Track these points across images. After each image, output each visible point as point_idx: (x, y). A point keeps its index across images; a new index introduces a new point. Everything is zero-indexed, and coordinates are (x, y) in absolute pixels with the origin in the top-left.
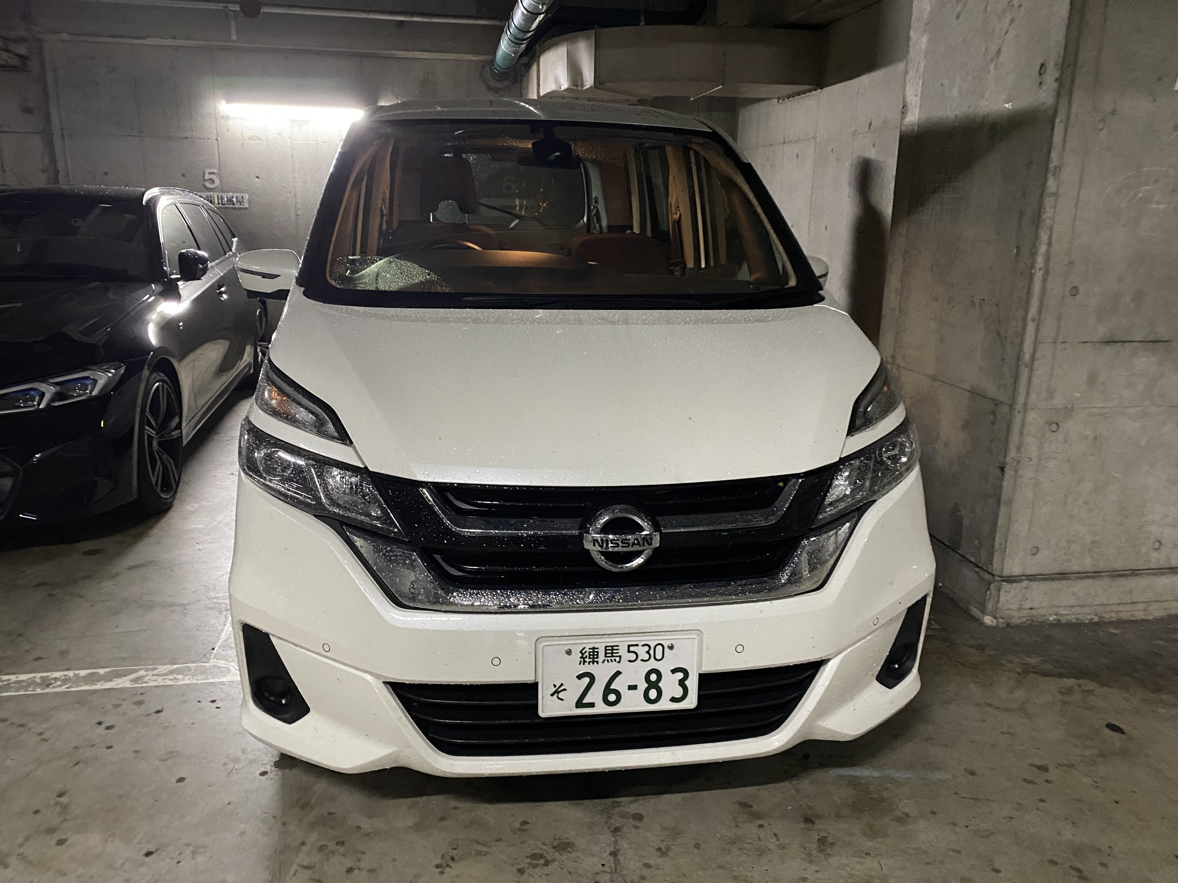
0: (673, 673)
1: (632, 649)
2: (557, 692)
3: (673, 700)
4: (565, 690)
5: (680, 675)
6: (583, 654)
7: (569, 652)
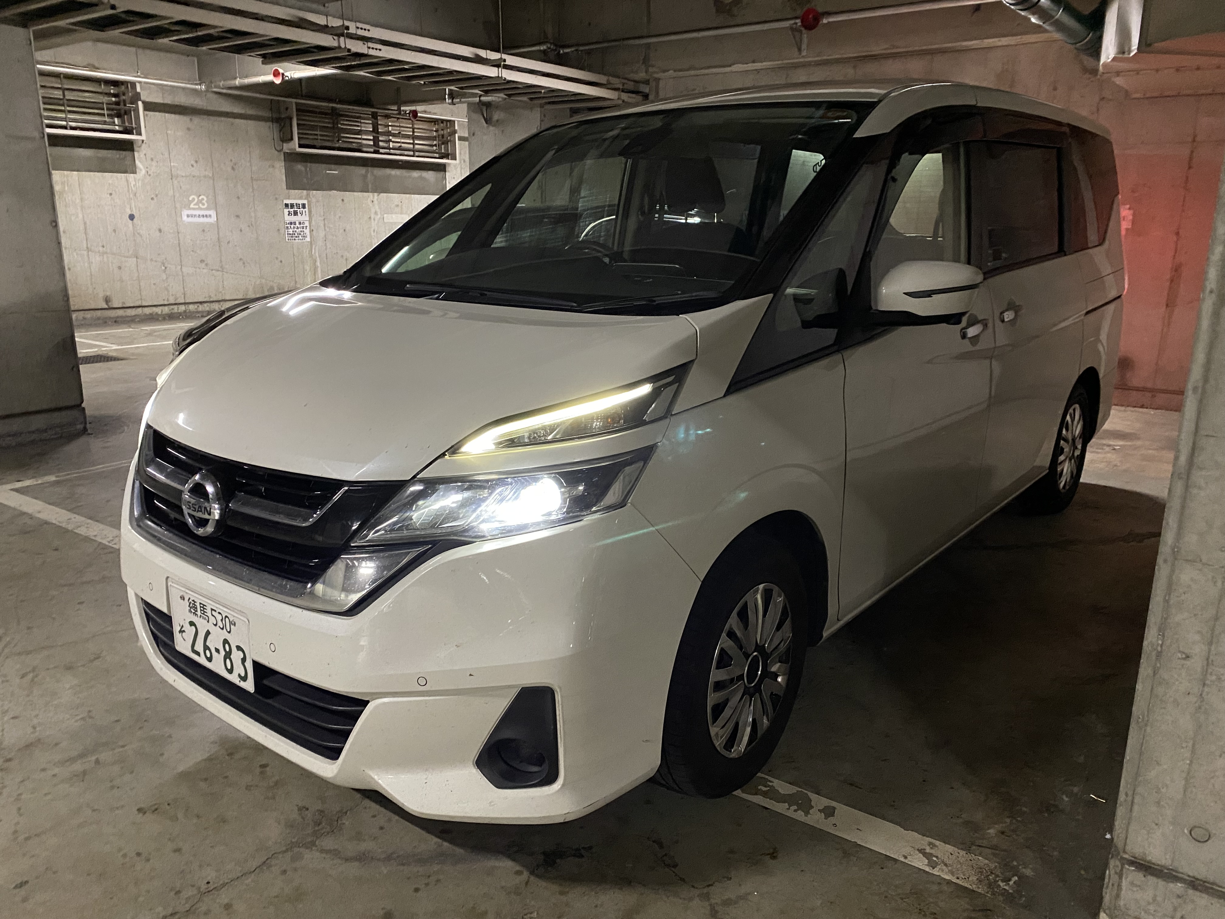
0: (238, 650)
1: (214, 613)
2: (181, 631)
3: (239, 675)
4: (184, 631)
5: (241, 655)
6: (190, 603)
7: (183, 598)
